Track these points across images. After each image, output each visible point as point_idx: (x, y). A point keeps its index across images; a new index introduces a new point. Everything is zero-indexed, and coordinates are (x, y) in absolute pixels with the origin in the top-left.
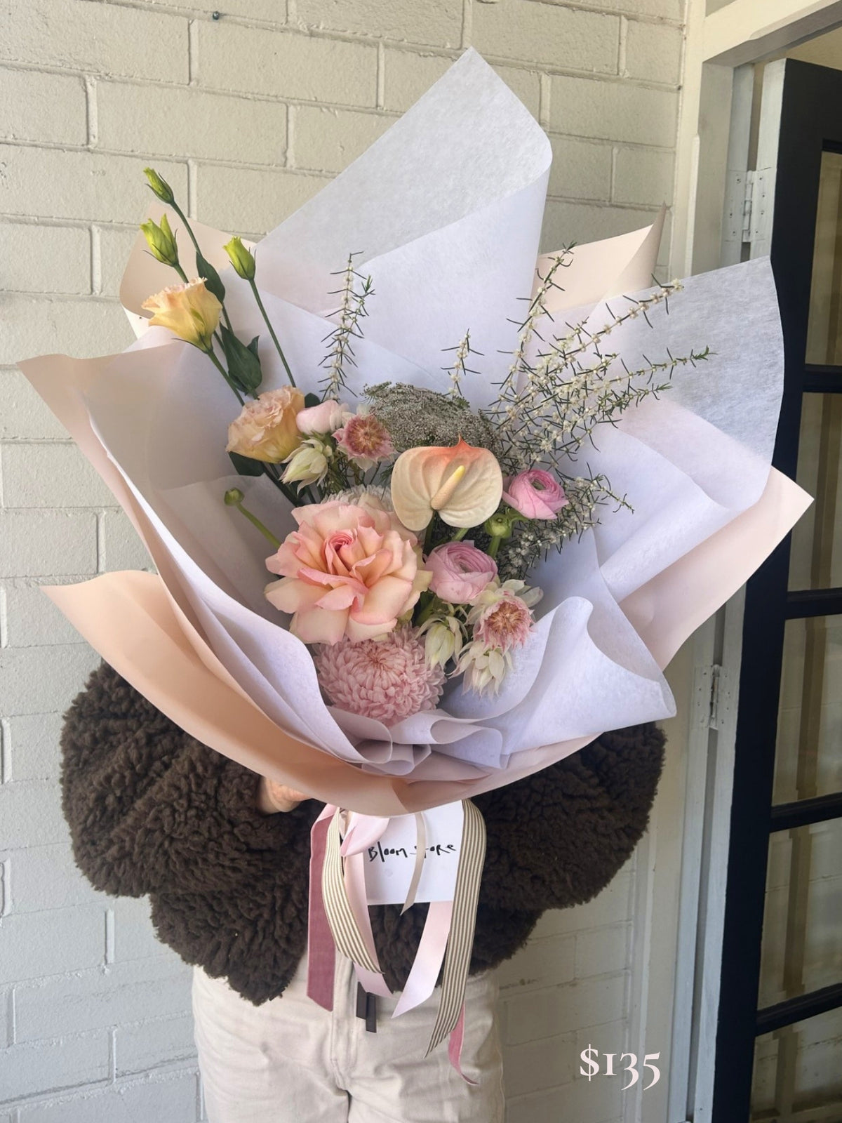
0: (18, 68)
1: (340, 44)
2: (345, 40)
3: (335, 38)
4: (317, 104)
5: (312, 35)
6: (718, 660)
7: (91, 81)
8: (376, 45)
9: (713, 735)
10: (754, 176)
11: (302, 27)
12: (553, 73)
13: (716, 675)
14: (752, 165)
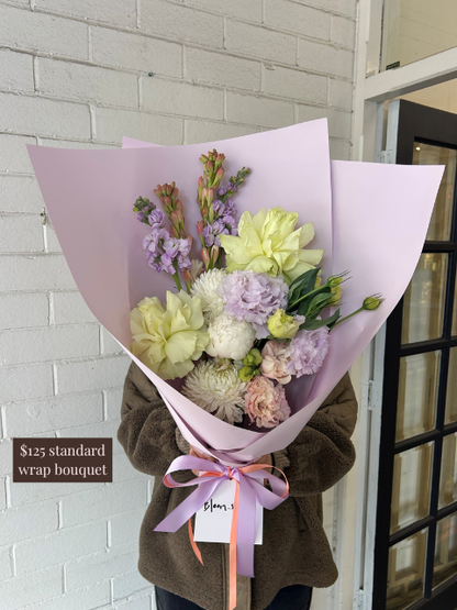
0: (58, 100)
1: (207, 89)
2: (209, 87)
3: (204, 86)
4: (196, 118)
5: (194, 84)
6: (372, 378)
7: (92, 107)
8: (222, 90)
9: (370, 413)
10: (385, 153)
11: (190, 81)
12: (300, 104)
13: (370, 385)
14: (384, 148)
